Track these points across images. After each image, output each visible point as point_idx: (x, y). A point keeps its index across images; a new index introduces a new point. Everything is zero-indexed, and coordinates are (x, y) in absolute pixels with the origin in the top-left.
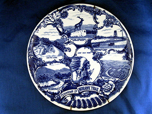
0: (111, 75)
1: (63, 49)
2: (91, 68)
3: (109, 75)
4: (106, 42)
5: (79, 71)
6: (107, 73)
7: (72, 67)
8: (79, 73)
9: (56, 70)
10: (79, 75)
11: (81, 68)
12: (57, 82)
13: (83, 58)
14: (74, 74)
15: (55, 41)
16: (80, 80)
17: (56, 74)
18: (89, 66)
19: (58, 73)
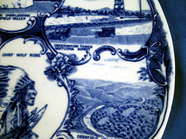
0: (99, 126)
2: (39, 103)
3: (95, 127)
4: (89, 24)
6: (87, 121)
13: (17, 69)
18: (33, 96)
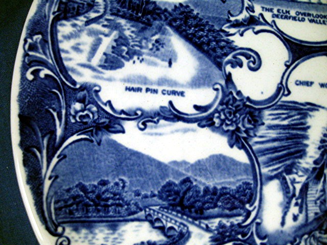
1: (219, 52)
5: (298, 179)
7: (263, 152)
8: (297, 193)
9: (175, 163)
10: (296, 204)
11: (307, 162)
12: (171, 233)
14: (272, 193)
15: (181, 4)
16: (300, 228)
17: (170, 184)
19: (182, 178)
